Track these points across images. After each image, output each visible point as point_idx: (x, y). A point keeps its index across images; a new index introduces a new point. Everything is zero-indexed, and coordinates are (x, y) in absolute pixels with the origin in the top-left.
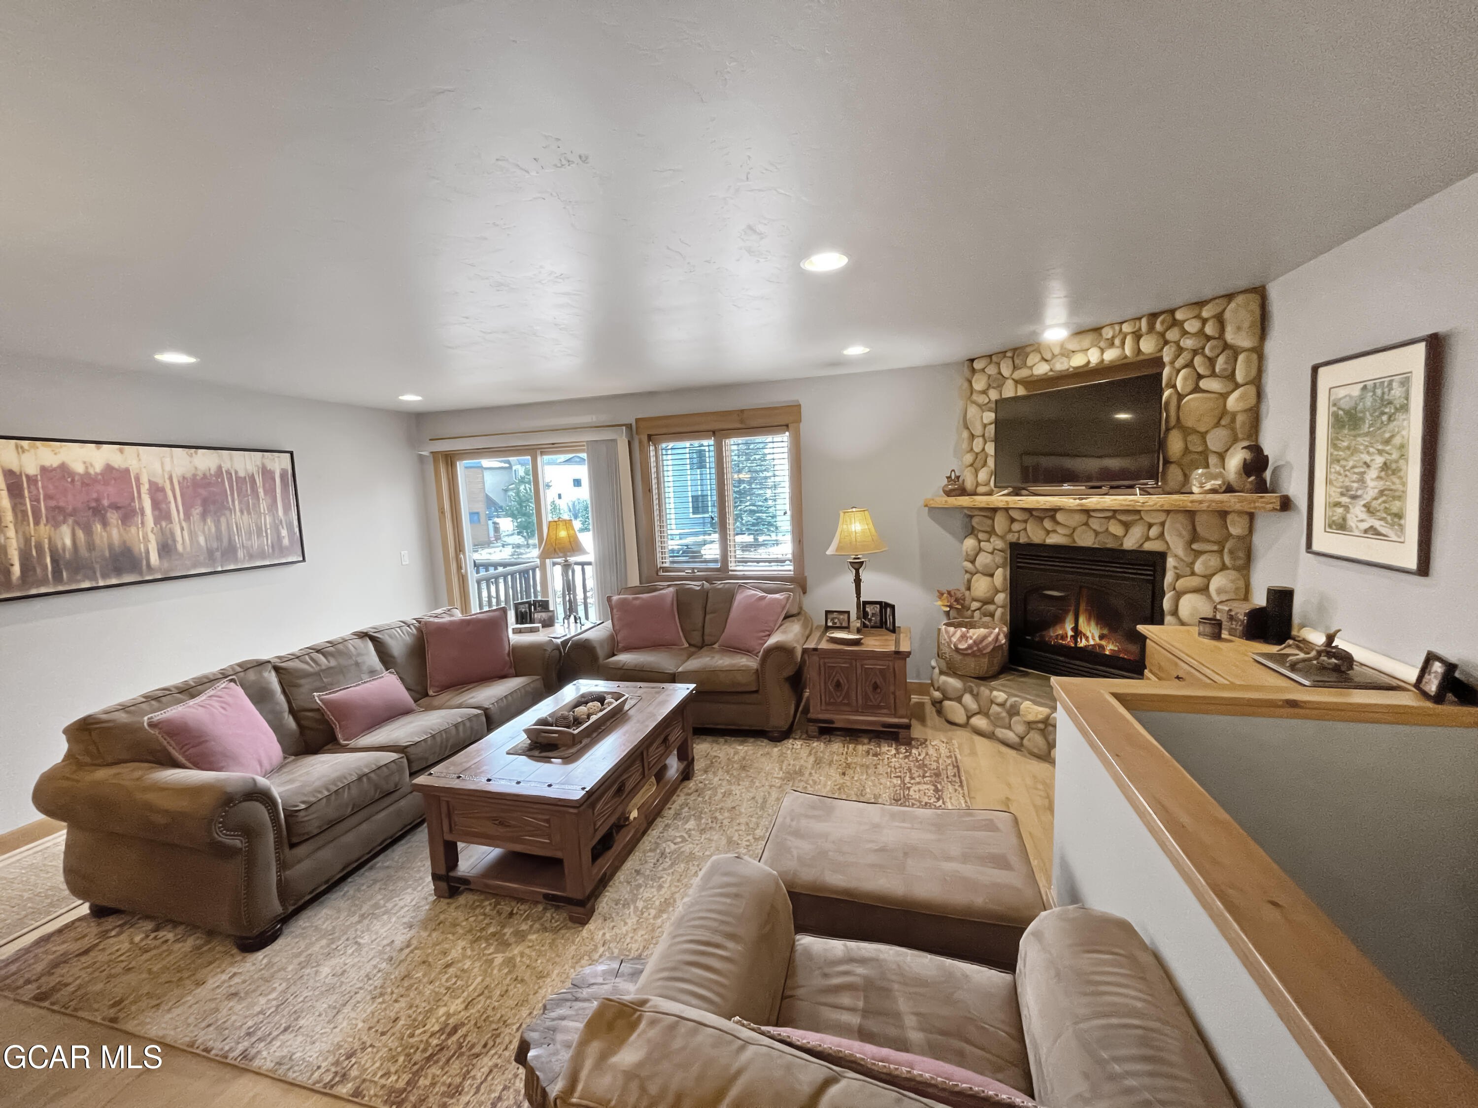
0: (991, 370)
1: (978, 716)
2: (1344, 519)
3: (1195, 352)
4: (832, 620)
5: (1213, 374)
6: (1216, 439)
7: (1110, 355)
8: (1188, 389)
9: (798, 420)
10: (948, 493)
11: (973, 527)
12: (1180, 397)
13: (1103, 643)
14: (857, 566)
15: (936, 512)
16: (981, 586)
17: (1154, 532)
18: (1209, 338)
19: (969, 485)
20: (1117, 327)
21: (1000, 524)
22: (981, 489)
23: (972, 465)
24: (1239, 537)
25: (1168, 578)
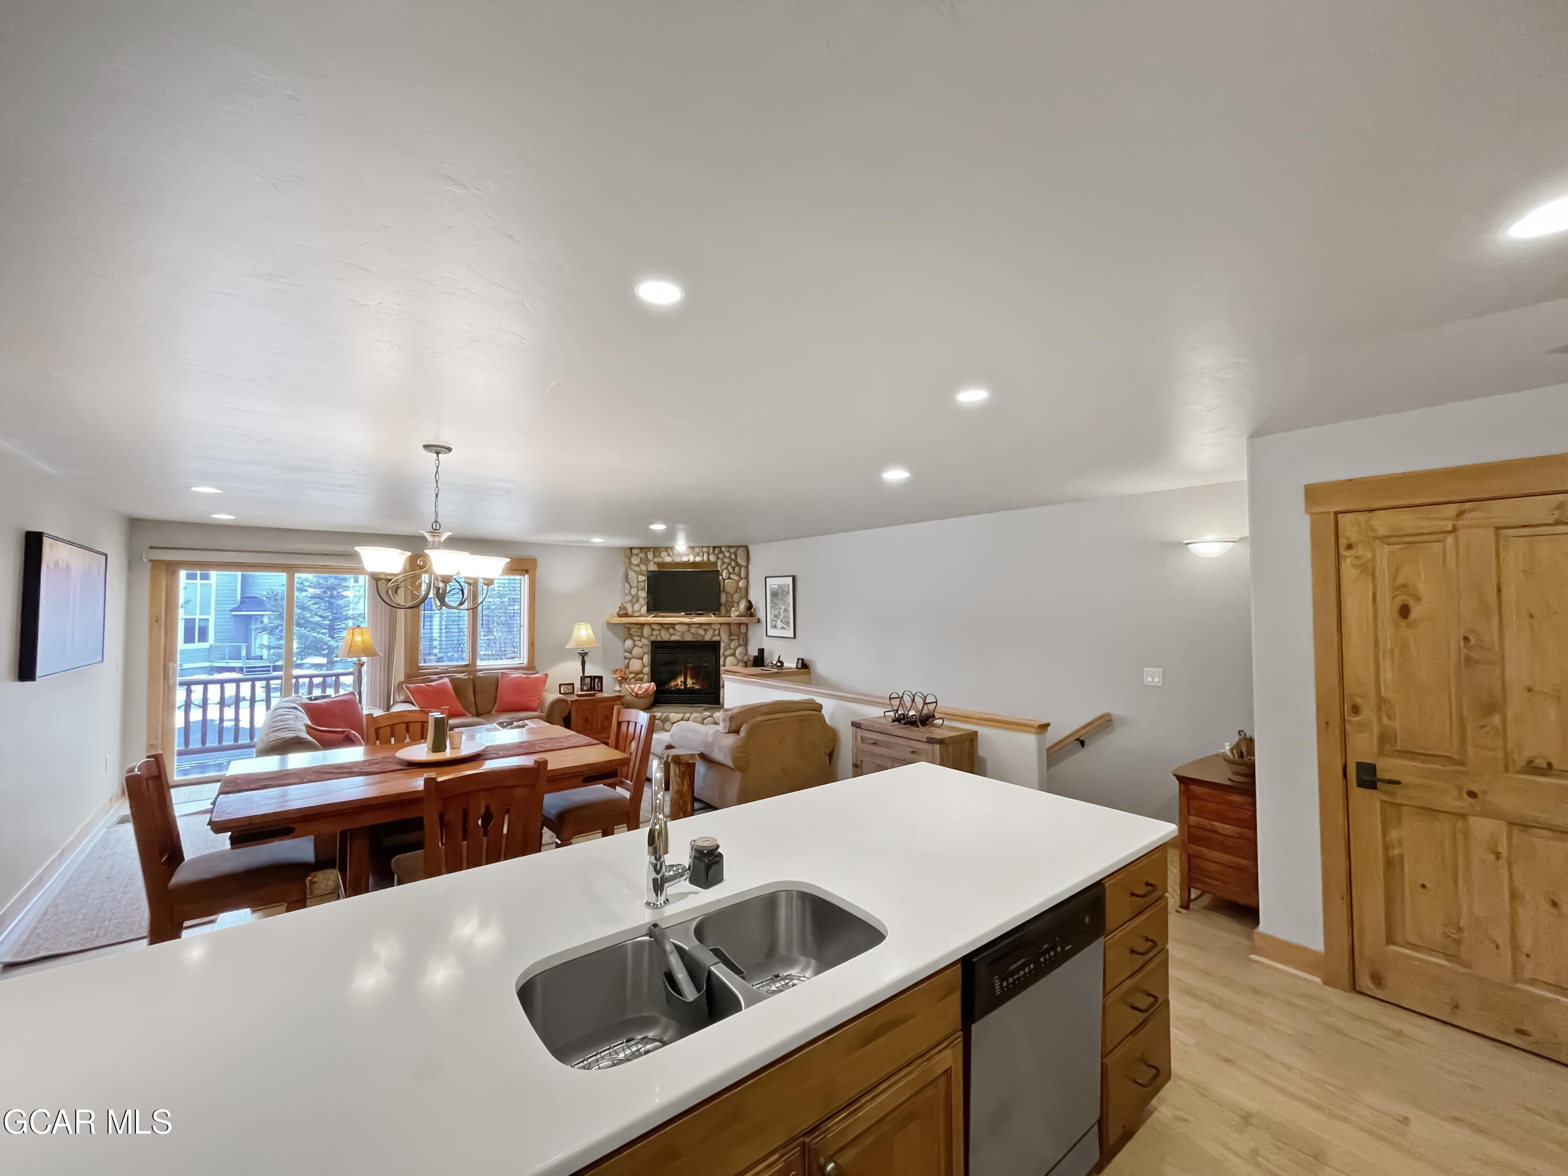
0: (642, 555)
2: (776, 625)
3: (729, 564)
4: (563, 688)
5: (734, 574)
6: (736, 597)
7: (698, 559)
8: (727, 578)
9: (535, 568)
10: (620, 616)
11: (630, 634)
12: (724, 580)
14: (583, 655)
15: (611, 625)
16: (636, 665)
17: (717, 632)
18: (732, 560)
19: (630, 611)
20: (701, 548)
21: (646, 631)
22: (636, 614)
23: (630, 601)
24: (744, 633)
25: (722, 651)
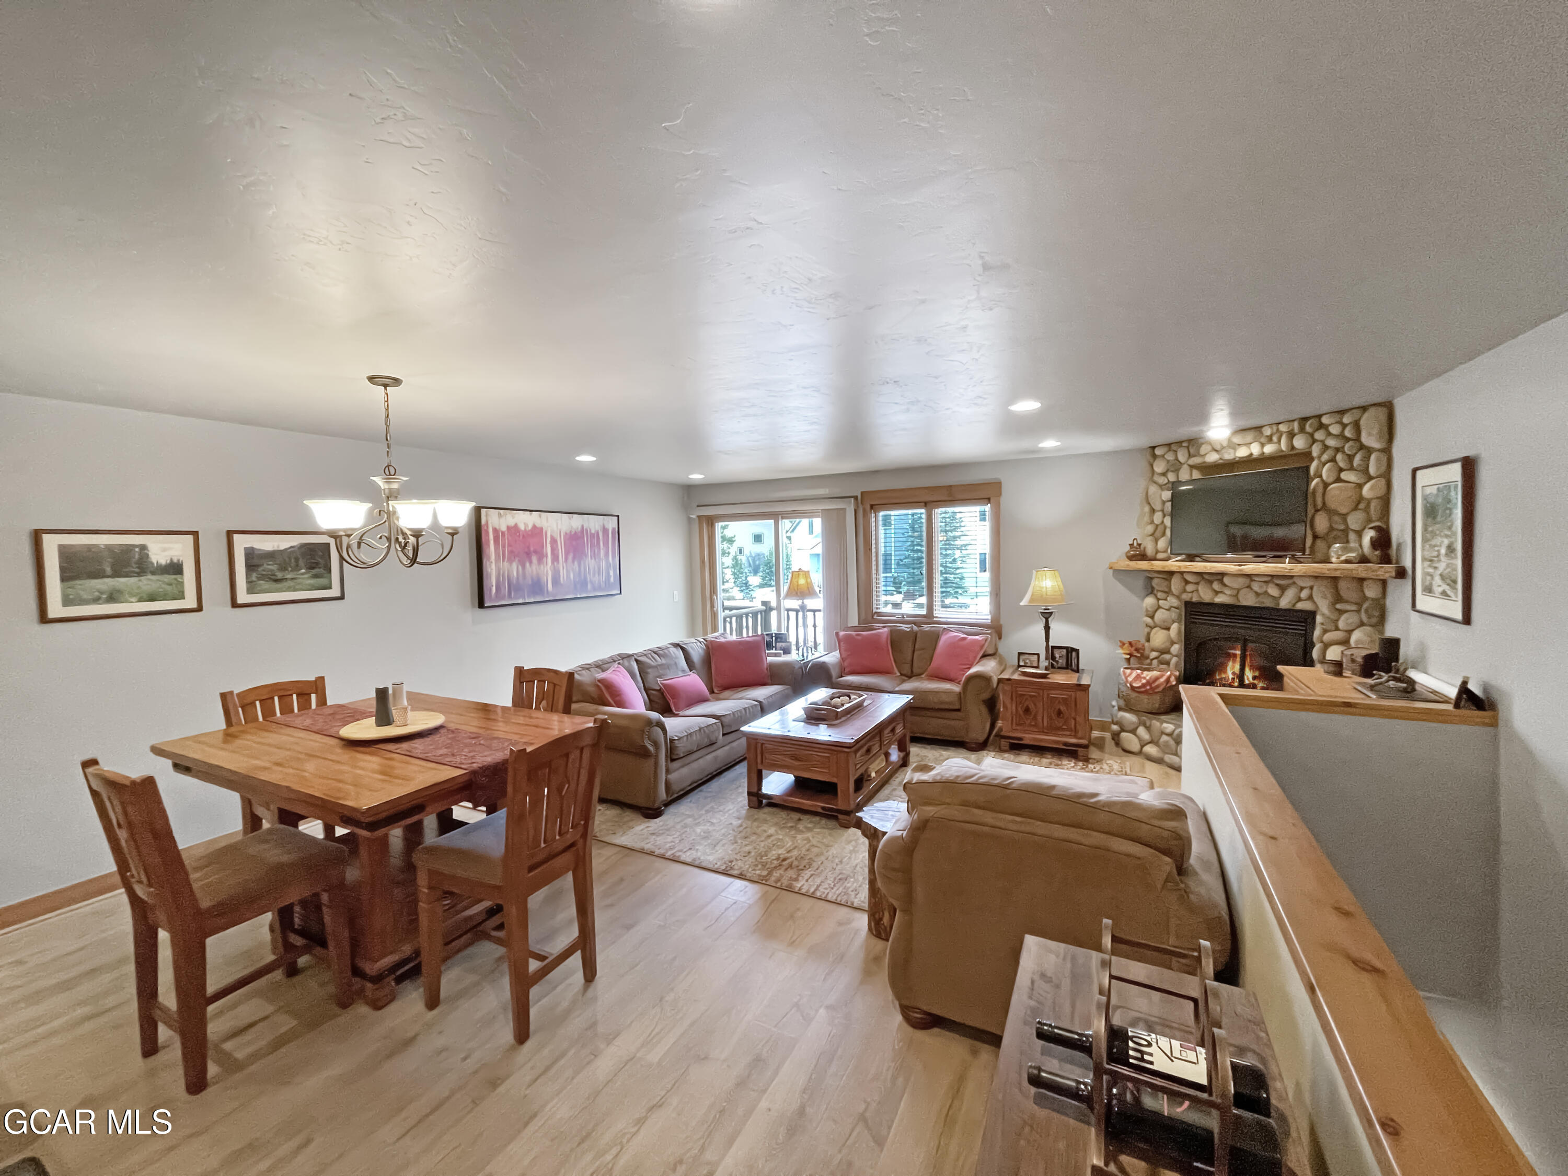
0: (1170, 457)
1: (1150, 745)
2: (1432, 585)
3: (1337, 450)
4: (1024, 660)
5: (1351, 468)
6: (1354, 521)
7: (1269, 449)
8: (1331, 480)
9: (999, 494)
10: (1131, 558)
11: (1153, 588)
12: (1326, 485)
13: (1256, 682)
14: (1047, 615)
15: (1119, 573)
16: (1159, 638)
17: (1304, 594)
18: (1348, 440)
19: (1150, 551)
20: (1275, 428)
21: (1176, 584)
22: (1160, 556)
23: (1152, 535)
24: (1372, 599)
25: (1317, 633)
